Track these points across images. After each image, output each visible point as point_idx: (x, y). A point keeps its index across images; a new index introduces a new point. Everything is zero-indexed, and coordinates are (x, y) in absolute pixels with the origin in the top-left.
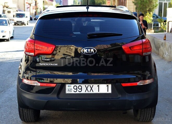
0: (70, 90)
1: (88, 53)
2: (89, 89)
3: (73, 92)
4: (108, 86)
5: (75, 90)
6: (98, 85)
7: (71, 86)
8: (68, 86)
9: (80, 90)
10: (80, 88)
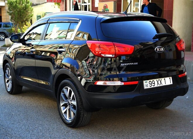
0: (147, 85)
1: (160, 52)
2: (159, 82)
3: (149, 87)
4: (170, 78)
5: (151, 85)
6: (164, 78)
7: (147, 82)
8: (145, 82)
9: (154, 85)
10: (153, 82)
